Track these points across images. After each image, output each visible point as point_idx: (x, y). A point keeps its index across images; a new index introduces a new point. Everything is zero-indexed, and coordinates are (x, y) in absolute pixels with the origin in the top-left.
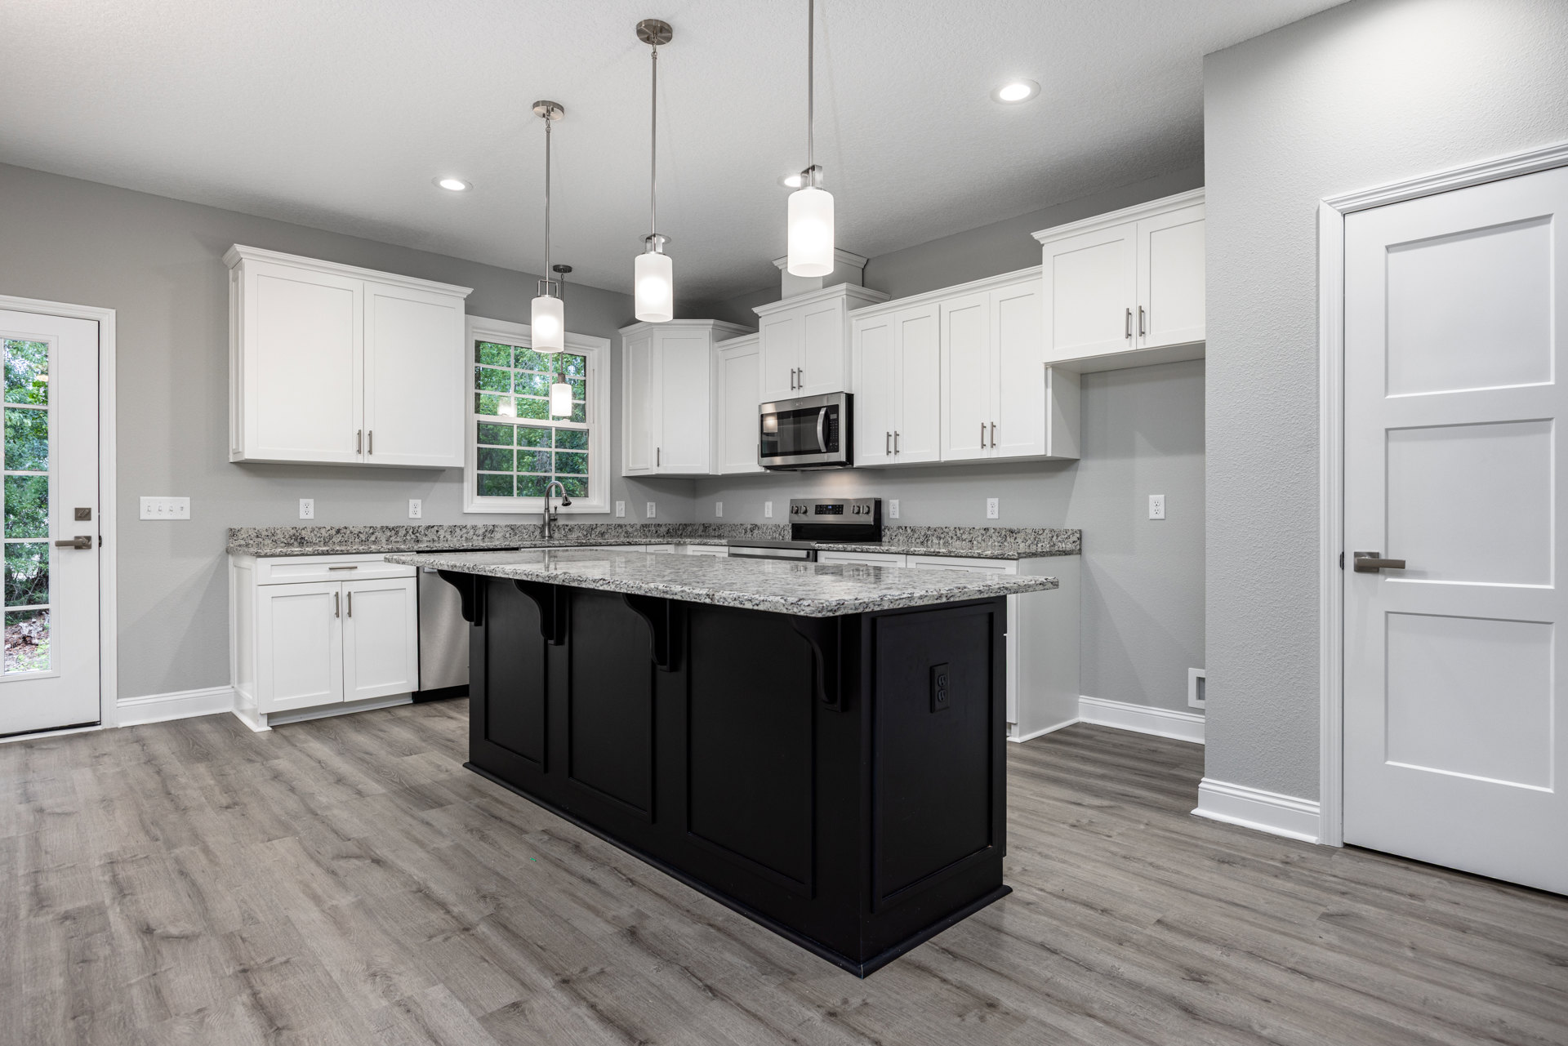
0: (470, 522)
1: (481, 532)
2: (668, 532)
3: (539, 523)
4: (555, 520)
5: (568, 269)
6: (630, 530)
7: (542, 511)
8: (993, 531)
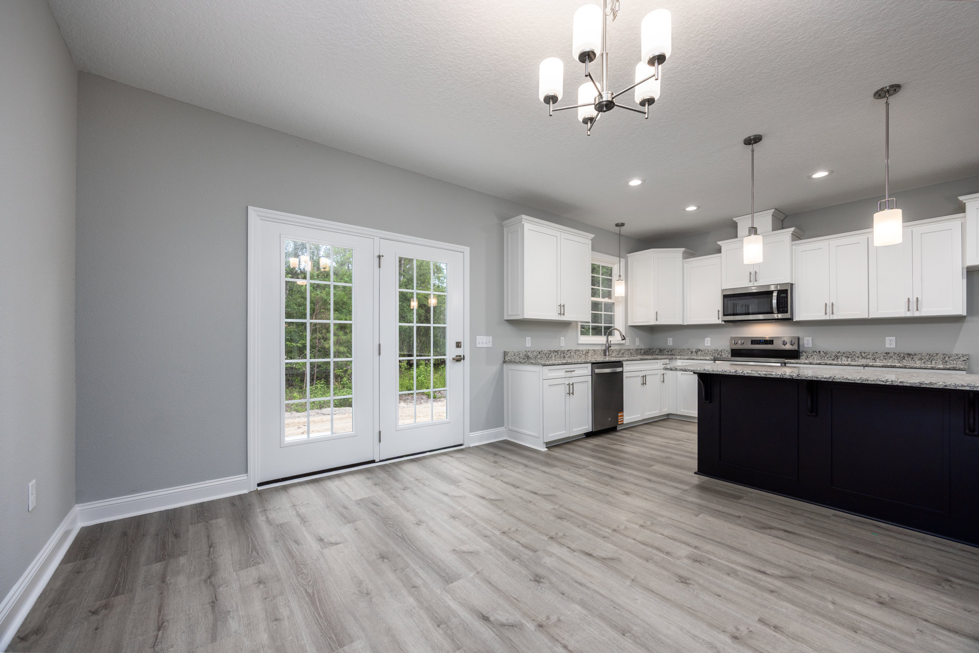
0: (581, 348)
1: (584, 353)
2: (644, 353)
3: (604, 348)
4: (610, 347)
5: (623, 225)
6: (632, 352)
7: (605, 342)
8: (893, 354)
